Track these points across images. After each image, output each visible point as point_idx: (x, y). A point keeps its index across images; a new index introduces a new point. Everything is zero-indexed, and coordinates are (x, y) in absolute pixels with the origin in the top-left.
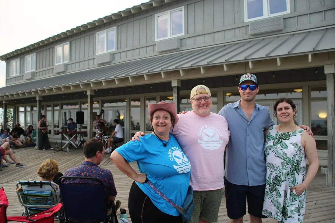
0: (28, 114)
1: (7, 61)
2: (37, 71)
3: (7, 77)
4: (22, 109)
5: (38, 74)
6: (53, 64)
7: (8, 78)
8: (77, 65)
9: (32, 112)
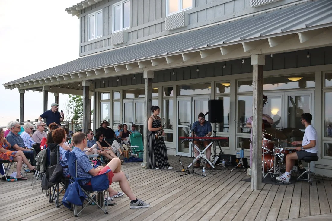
0: (117, 105)
1: (82, 15)
2: (133, 29)
3: (81, 42)
4: (105, 96)
5: (135, 34)
6: (162, 15)
7: (83, 44)
8: (211, 12)
9: (124, 101)
